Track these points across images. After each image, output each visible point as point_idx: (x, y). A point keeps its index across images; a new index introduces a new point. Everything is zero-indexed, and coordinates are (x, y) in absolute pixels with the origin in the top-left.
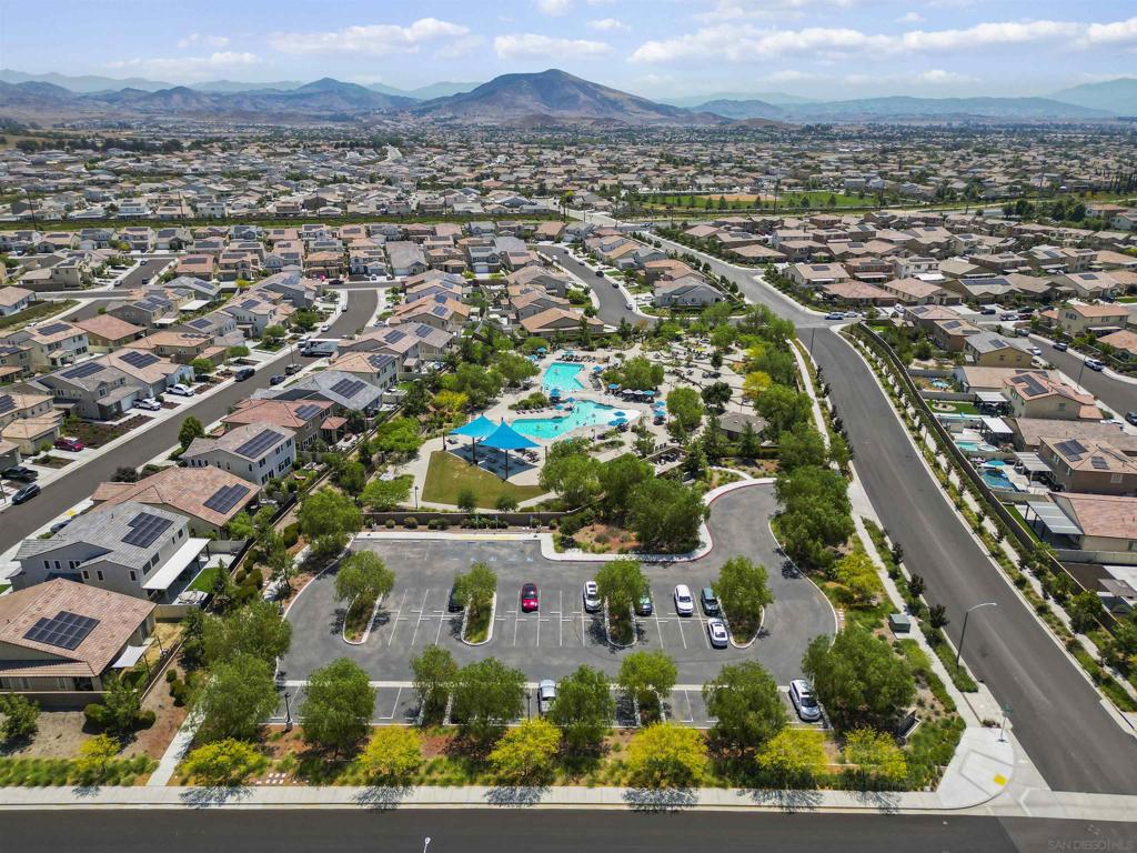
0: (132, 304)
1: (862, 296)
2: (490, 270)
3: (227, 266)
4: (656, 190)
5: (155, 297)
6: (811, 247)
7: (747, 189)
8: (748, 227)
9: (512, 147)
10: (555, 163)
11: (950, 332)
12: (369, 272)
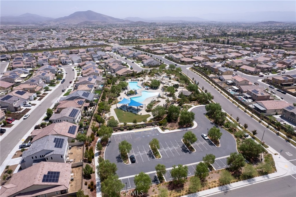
0: (8, 77)
1: (190, 61)
2: (98, 60)
3: (27, 64)
4: (126, 38)
5: (14, 74)
6: (172, 50)
7: (147, 37)
8: (154, 46)
9: (85, 29)
10: (98, 32)
11: (214, 68)
12: (67, 63)
